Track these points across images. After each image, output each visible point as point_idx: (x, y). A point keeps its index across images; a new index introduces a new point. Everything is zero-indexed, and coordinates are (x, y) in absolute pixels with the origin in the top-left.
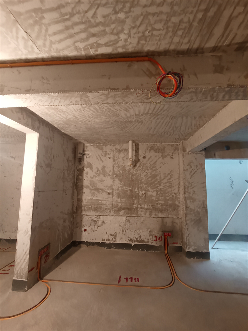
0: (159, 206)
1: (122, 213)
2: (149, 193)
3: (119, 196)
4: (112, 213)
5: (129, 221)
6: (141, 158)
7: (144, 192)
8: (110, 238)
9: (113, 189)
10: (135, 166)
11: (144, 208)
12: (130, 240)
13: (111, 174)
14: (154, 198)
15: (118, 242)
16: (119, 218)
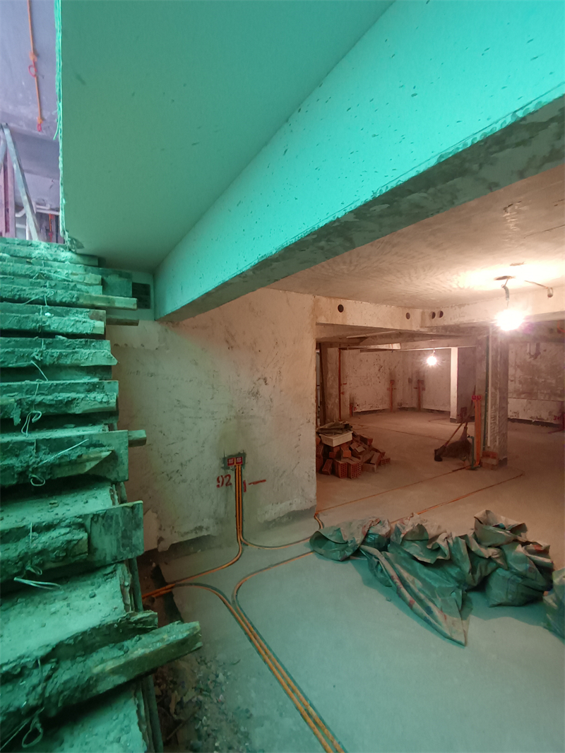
0: (559, 392)
1: (523, 396)
2: (549, 381)
3: (520, 383)
4: (515, 396)
5: (530, 403)
6: (541, 351)
7: (543, 380)
8: (514, 415)
9: (515, 378)
10: (536, 358)
11: (543, 393)
12: (531, 418)
13: (513, 365)
14: (554, 385)
15: (520, 418)
16: (521, 401)
